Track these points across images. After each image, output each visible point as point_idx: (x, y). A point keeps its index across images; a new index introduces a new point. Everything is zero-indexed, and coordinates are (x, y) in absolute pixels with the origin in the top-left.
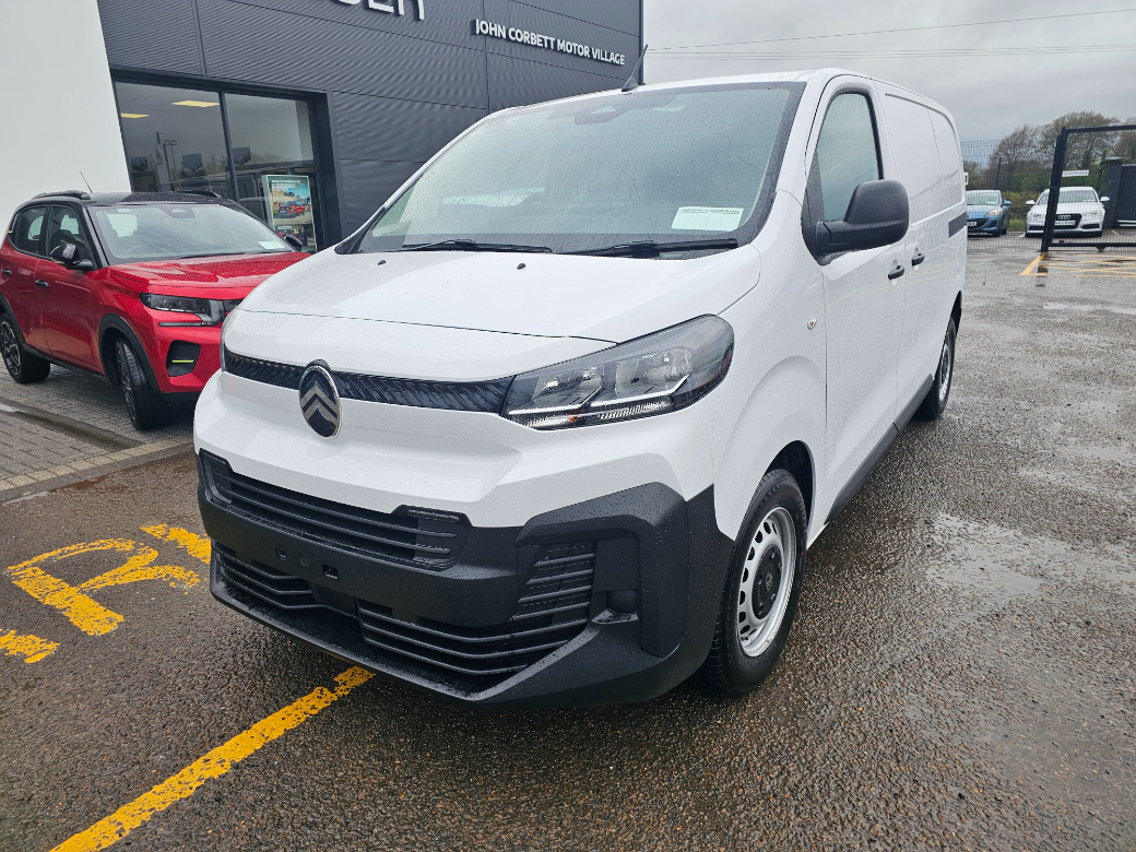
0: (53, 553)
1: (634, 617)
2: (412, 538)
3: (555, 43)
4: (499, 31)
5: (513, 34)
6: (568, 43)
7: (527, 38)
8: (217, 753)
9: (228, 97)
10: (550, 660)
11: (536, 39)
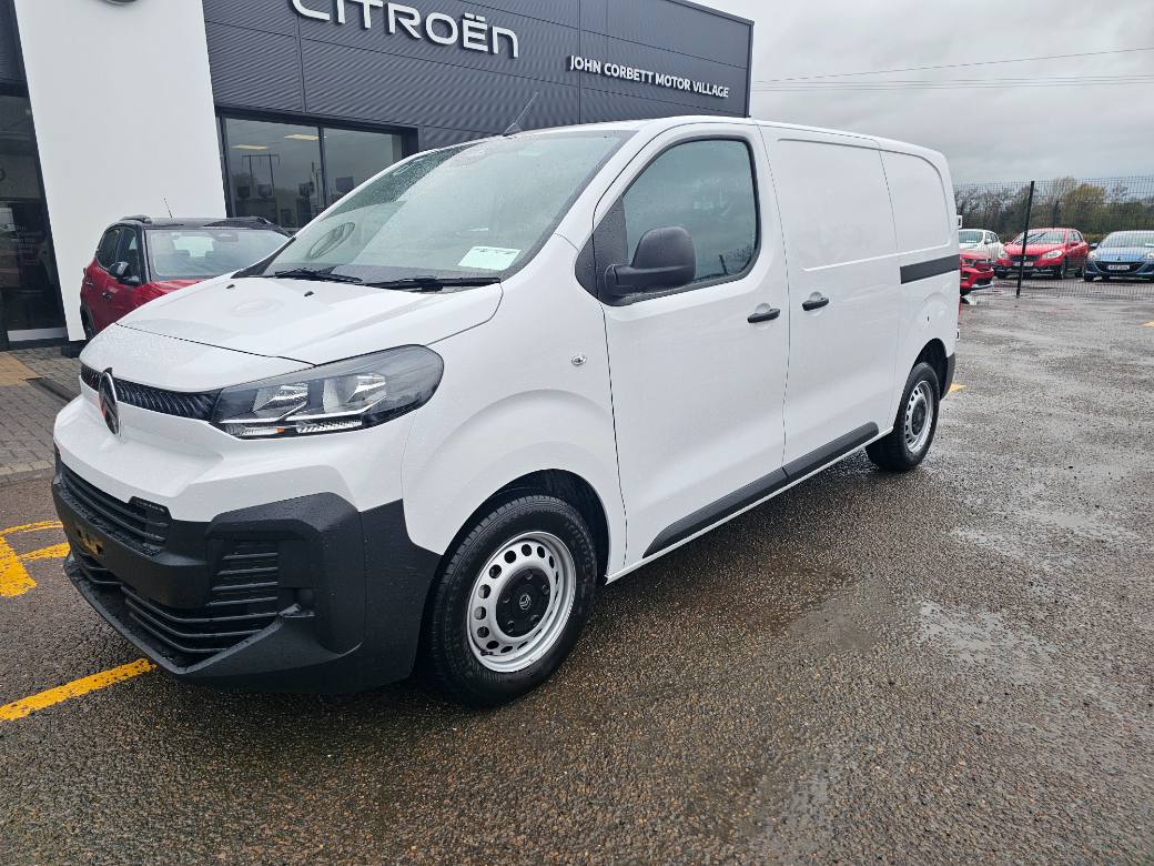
0: (23, 527)
1: (312, 615)
2: (142, 526)
3: (654, 77)
4: (596, 67)
5: (609, 69)
6: (668, 77)
7: (623, 73)
8: (22, 703)
9: (328, 132)
10: (242, 646)
11: (632, 74)
